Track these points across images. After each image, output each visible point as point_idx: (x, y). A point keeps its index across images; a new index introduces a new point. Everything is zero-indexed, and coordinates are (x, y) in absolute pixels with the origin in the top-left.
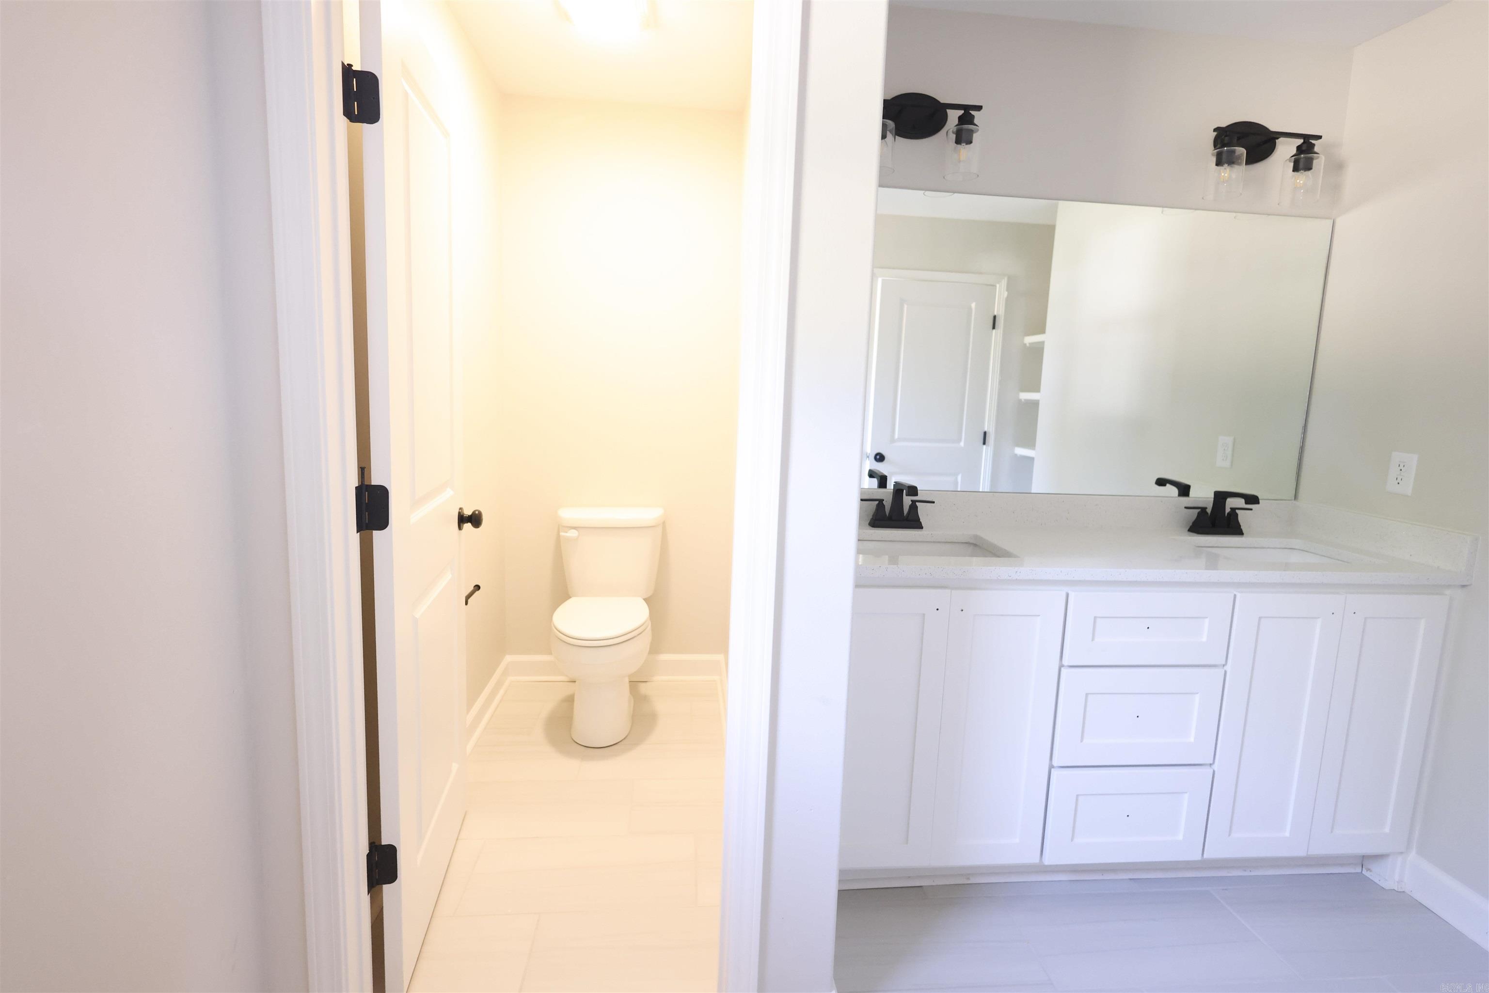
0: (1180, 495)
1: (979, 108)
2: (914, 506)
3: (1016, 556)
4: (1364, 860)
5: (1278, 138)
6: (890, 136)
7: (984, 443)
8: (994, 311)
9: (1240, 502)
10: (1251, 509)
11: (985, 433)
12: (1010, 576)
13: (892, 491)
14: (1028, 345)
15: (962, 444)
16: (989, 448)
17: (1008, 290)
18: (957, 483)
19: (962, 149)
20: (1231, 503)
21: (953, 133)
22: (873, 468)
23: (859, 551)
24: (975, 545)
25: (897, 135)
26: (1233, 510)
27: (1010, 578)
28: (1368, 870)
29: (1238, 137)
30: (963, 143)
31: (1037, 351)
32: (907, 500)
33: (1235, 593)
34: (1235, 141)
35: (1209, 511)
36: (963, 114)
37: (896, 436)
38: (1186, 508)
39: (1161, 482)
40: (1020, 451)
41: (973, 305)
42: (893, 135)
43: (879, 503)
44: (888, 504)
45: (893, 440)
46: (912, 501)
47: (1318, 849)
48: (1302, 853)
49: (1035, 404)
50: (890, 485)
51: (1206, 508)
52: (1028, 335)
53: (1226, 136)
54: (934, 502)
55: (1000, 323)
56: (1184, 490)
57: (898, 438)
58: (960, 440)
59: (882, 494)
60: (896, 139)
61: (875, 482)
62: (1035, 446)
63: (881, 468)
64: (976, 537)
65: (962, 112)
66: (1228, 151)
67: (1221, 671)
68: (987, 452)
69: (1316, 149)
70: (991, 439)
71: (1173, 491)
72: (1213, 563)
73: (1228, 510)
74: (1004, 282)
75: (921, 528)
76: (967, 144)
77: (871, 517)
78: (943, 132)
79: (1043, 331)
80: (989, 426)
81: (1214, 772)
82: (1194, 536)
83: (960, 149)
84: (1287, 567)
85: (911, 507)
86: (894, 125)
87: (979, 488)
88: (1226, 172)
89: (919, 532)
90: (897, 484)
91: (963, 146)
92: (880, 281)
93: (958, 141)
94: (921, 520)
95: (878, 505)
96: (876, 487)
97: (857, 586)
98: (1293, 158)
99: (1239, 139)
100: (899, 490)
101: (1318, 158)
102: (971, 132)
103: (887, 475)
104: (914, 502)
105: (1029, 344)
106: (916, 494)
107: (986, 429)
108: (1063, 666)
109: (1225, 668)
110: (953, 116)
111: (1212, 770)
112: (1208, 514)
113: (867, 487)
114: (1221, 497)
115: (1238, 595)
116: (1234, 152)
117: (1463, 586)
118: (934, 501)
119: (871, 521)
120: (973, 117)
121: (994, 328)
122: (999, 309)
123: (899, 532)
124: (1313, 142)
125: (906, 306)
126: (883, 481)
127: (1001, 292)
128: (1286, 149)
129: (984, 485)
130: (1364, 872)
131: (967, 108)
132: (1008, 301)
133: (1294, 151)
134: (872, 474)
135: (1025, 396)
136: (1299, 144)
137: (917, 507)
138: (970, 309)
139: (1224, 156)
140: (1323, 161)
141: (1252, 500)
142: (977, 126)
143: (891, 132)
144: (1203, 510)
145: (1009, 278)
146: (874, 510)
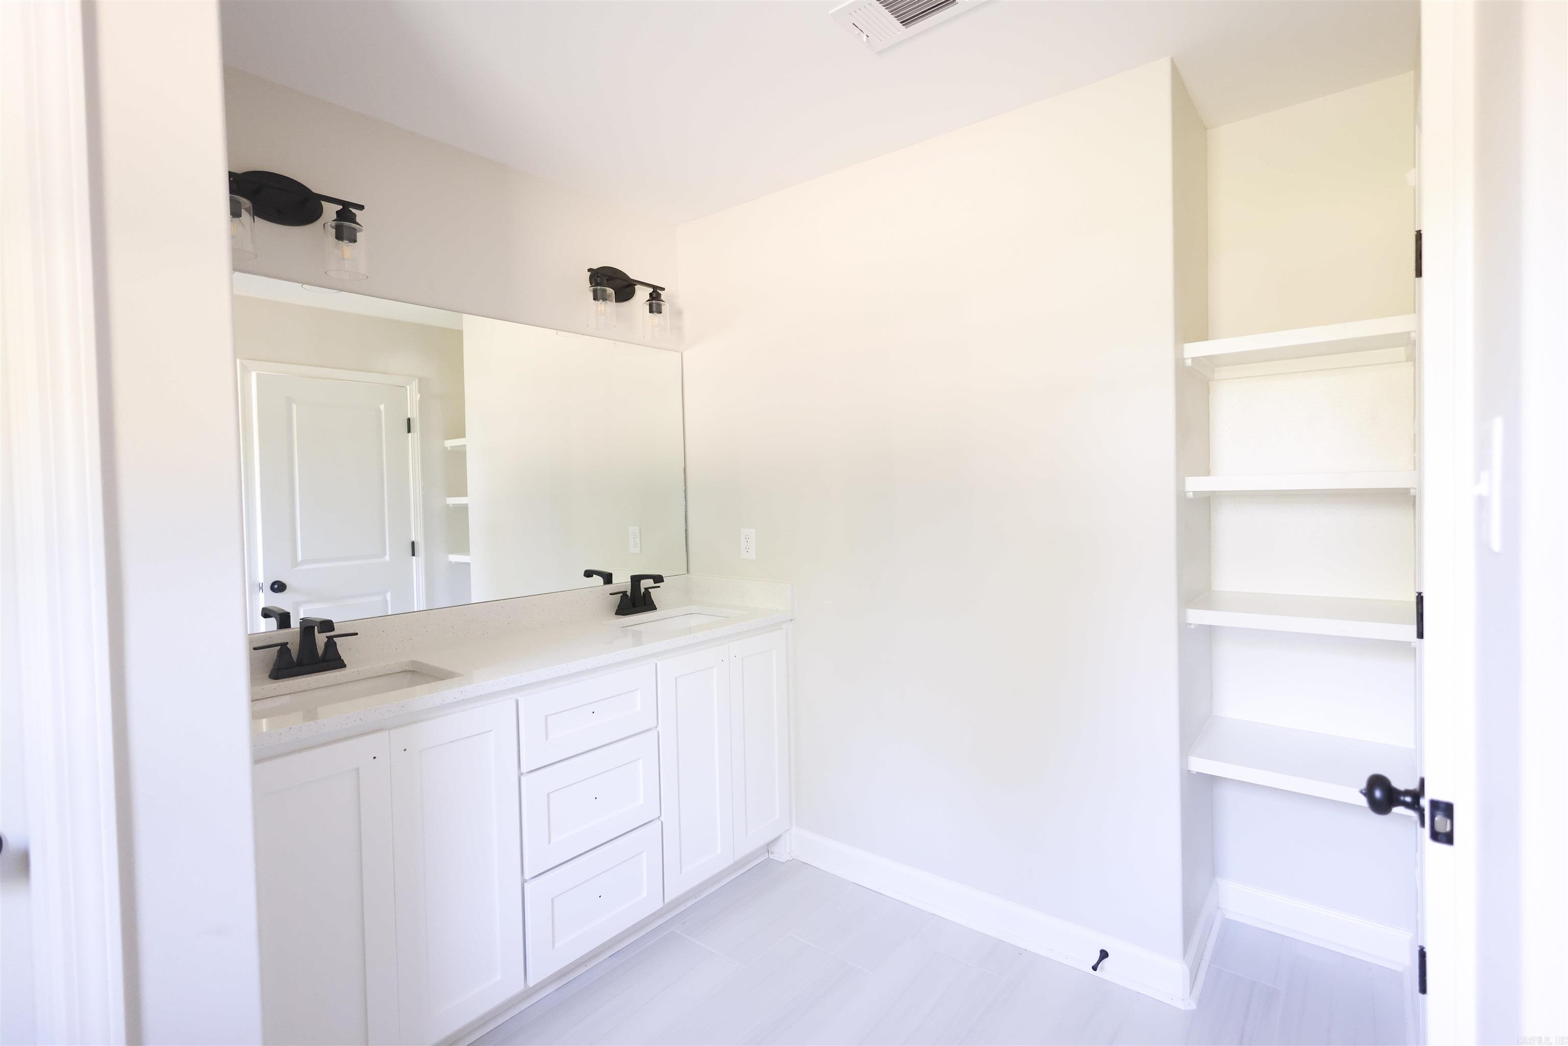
0: (605, 584)
1: (361, 207)
2: (331, 644)
3: (459, 675)
4: (768, 847)
5: (636, 285)
6: (246, 216)
7: (413, 555)
8: (408, 415)
9: (649, 583)
10: (659, 587)
11: (413, 543)
12: (455, 698)
13: (299, 629)
14: (449, 449)
15: (387, 558)
16: (420, 558)
17: (420, 392)
18: (387, 601)
19: (344, 246)
20: (645, 583)
21: (332, 227)
22: (269, 605)
23: (256, 716)
24: (413, 672)
25: (257, 216)
26: (646, 589)
27: (456, 700)
28: (772, 853)
29: (607, 279)
30: (345, 240)
31: (459, 455)
32: (321, 639)
33: (656, 662)
34: (605, 282)
35: (629, 593)
36: (341, 209)
37: (300, 559)
38: (610, 594)
39: (589, 574)
40: (454, 558)
41: (382, 407)
42: (250, 214)
43: (281, 649)
44: (294, 648)
45: (295, 564)
46: (327, 637)
47: (740, 854)
48: (731, 862)
49: (464, 509)
50: (295, 624)
51: (627, 592)
52: (449, 439)
53: (598, 277)
54: (356, 634)
55: (415, 425)
56: (608, 578)
57: (302, 561)
58: (385, 554)
59: (284, 636)
60: (255, 221)
61: (273, 623)
62: (469, 551)
63: (281, 602)
64: (413, 663)
65: (341, 207)
66: (600, 289)
67: (655, 733)
68: (417, 563)
69: (662, 298)
70: (420, 549)
71: (598, 580)
72: (638, 641)
73: (643, 590)
74: (415, 384)
75: (345, 666)
76: (349, 242)
77: (271, 667)
78: (319, 222)
79: (462, 435)
80: (416, 535)
81: (662, 822)
82: (620, 618)
83: (342, 247)
84: (690, 630)
85: (327, 644)
86: (251, 204)
87: (414, 607)
88: (600, 305)
89: (343, 672)
90: (304, 621)
91: (346, 243)
92: (254, 375)
93: (339, 236)
94: (342, 658)
95: (280, 652)
96: (276, 629)
97: (258, 759)
98: (648, 302)
99: (608, 280)
100: (308, 628)
101: (664, 305)
102: (354, 231)
103: (288, 610)
104: (330, 639)
105: (451, 447)
106: (333, 630)
107: (413, 539)
108: (522, 774)
109: (658, 729)
110: (330, 211)
111: (661, 822)
112: (628, 596)
113: (264, 631)
114: (636, 580)
115: (658, 663)
116: (605, 291)
117: (791, 620)
118: (356, 632)
119: (271, 672)
120: (355, 215)
121: (409, 431)
122: (412, 412)
123: (313, 677)
124: (660, 292)
125: (294, 406)
126: (284, 620)
127: (413, 395)
128: (642, 294)
129: (419, 603)
130: (771, 856)
131: (346, 205)
132: (422, 404)
133: (648, 297)
134: (266, 613)
135: (452, 501)
136: (651, 292)
137: (336, 643)
138: (379, 411)
139: (599, 293)
140: (668, 307)
141: (658, 579)
142: (361, 226)
143: (247, 210)
144: (624, 593)
145: (420, 380)
146: (276, 656)
